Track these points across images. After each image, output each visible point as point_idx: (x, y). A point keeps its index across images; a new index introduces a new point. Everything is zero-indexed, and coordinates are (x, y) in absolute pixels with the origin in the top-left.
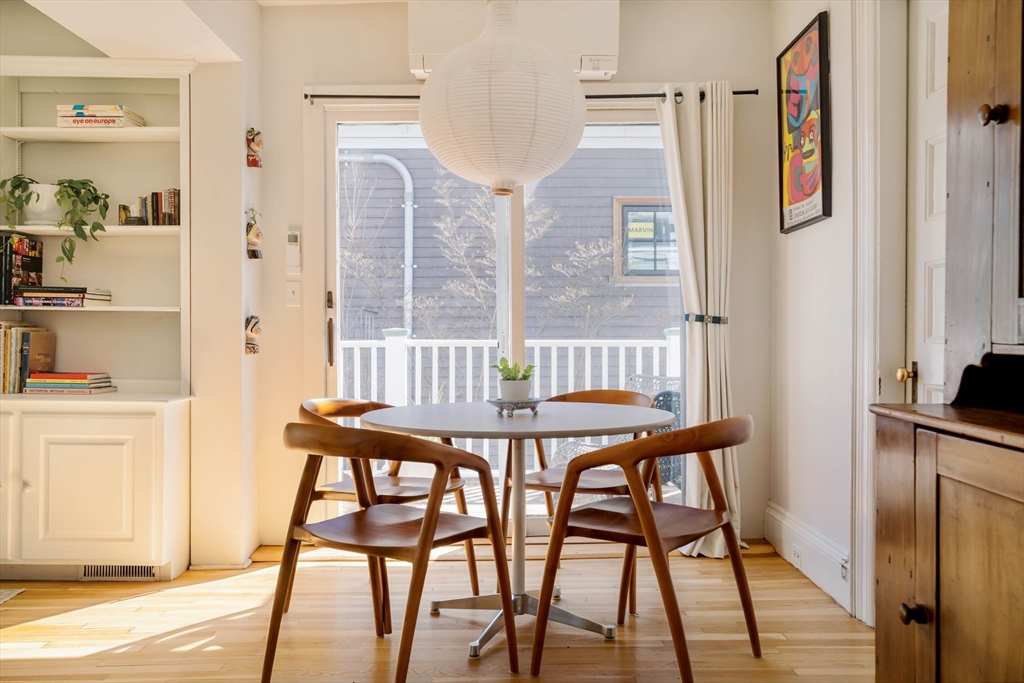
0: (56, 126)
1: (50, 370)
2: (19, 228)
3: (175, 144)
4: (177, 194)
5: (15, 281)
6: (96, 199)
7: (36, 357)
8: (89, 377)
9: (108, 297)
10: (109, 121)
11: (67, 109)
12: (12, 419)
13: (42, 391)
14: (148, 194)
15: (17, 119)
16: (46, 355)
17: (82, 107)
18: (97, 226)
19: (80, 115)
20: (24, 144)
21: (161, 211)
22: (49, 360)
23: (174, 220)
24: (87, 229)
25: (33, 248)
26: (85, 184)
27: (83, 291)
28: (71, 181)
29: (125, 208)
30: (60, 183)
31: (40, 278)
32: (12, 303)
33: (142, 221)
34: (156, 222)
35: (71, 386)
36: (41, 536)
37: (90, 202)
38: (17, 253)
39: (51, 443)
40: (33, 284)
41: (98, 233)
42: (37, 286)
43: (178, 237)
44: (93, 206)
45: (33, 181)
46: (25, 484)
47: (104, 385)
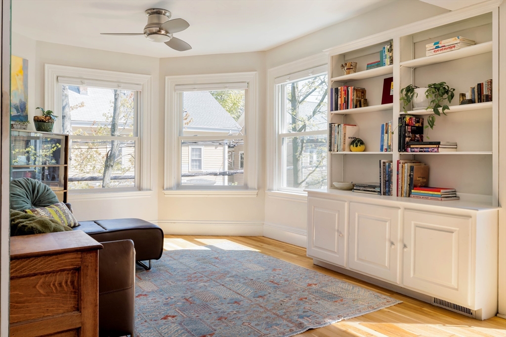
0: (425, 56)
1: (426, 186)
2: (409, 112)
3: (489, 53)
4: (490, 82)
5: (407, 139)
6: (447, 92)
7: (418, 178)
8: (442, 191)
9: (455, 146)
10: (451, 47)
11: (431, 46)
12: (400, 211)
13: (418, 196)
14: (475, 85)
15: (412, 56)
16: (423, 178)
17: (438, 43)
18: (446, 107)
19: (437, 47)
20: (415, 69)
21: (482, 94)
22: (425, 180)
23: (489, 98)
24: (440, 109)
25: (418, 122)
26: (441, 84)
27: (438, 143)
28: (434, 85)
29: (463, 95)
30: (430, 86)
31: (422, 137)
32: (406, 151)
33: (471, 101)
34: (480, 101)
35: (432, 196)
36: (412, 275)
37: (443, 94)
38: (408, 125)
39: (417, 226)
40: (418, 141)
41: (446, 111)
42: (420, 141)
43: (491, 109)
44: (446, 96)
45: (417, 87)
46: (405, 246)
47: (452, 195)
